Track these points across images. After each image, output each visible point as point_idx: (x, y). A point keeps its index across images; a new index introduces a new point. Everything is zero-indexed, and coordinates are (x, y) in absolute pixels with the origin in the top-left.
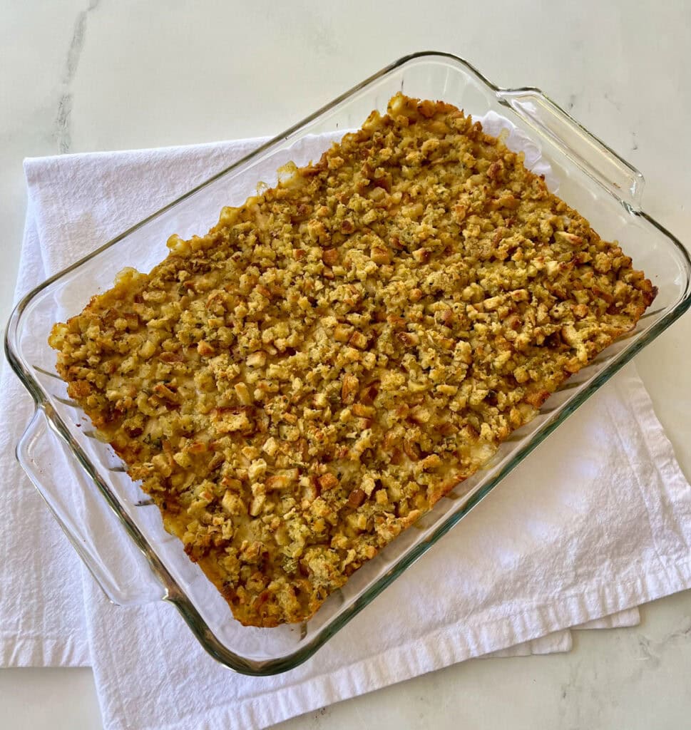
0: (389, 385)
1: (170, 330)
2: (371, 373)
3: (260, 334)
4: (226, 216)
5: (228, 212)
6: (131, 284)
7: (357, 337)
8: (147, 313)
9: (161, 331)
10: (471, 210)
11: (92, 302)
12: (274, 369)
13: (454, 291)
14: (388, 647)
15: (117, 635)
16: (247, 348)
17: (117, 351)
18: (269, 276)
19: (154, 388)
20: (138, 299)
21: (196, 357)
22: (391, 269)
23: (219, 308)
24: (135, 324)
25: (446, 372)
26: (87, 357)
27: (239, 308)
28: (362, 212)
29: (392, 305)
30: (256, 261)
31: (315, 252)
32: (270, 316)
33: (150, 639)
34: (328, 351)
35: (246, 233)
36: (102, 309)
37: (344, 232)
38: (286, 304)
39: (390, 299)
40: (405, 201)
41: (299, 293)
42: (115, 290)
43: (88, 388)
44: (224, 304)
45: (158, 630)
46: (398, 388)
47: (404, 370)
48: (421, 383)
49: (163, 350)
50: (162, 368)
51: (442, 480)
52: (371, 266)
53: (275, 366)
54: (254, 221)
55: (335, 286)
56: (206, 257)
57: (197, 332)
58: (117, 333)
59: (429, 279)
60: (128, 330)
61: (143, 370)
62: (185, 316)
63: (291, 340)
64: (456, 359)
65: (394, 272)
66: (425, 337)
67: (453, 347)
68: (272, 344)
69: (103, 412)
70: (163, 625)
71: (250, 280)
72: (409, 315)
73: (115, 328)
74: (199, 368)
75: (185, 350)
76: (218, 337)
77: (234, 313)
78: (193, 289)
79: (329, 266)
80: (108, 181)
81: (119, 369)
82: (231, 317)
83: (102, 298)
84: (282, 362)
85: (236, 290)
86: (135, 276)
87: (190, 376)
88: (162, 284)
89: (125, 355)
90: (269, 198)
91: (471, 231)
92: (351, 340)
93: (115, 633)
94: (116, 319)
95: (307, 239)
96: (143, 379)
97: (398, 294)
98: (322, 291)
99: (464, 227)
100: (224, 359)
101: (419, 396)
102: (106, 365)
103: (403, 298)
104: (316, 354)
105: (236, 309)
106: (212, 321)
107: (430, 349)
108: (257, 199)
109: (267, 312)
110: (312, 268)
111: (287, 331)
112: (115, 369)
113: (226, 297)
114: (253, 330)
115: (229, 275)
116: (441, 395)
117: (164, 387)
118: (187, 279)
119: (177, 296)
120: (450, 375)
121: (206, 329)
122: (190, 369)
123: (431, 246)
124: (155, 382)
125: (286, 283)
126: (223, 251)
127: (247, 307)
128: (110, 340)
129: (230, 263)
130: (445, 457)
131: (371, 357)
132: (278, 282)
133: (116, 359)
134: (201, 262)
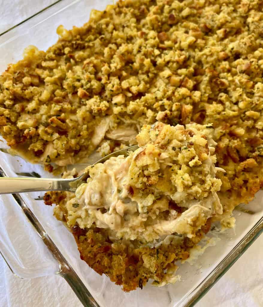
0: (213, 112)
1: (59, 84)
2: (198, 105)
3: (120, 84)
4: (93, 16)
5: (95, 13)
6: (34, 58)
7: (187, 81)
8: (44, 74)
9: (54, 85)
10: (251, 7)
11: (9, 68)
12: (133, 104)
13: (247, 53)
14: (225, 300)
15: (27, 292)
16: (112, 91)
17: (24, 97)
18: (123, 48)
19: (49, 121)
20: (39, 66)
21: (77, 100)
22: (204, 42)
23: (91, 69)
24: (36, 81)
25: (252, 103)
26: (4, 101)
27: (105, 68)
28: (181, 10)
29: (207, 63)
30: (113, 41)
31: (152, 34)
32: (126, 72)
33: (50, 294)
34: (168, 91)
35: (107, 25)
36: (15, 73)
37: (170, 22)
38: (136, 65)
39: (206, 58)
40: (207, 4)
41: (144, 57)
42: (23, 61)
43: (5, 121)
44: (95, 66)
45: (56, 289)
46: (219, 113)
47: (221, 102)
48: (234, 111)
49: (55, 96)
50: (54, 107)
51: (257, 177)
52: (191, 39)
53: (134, 103)
54: (112, 19)
55: (167, 53)
56: (82, 39)
57: (77, 84)
58: (24, 86)
59: (231, 46)
60: (32, 85)
61: (42, 109)
62: (69, 74)
63: (141, 87)
64: (256, 95)
65: (206, 44)
66: (233, 81)
67: (253, 87)
68: (128, 90)
69: (15, 137)
70: (59, 284)
71: (111, 52)
72: (219, 68)
73: (23, 83)
74: (79, 107)
75: (70, 95)
76: (91, 86)
77: (102, 72)
78: (74, 59)
79: (162, 42)
80: (22, 6)
81: (26, 109)
82: (100, 74)
83: (15, 66)
84: (138, 100)
85: (102, 58)
86: (37, 53)
87: (74, 112)
88: (54, 56)
89: (29, 100)
90: (120, 5)
91: (253, 18)
92: (183, 84)
93: (25, 291)
94: (23, 77)
95: (146, 26)
96: (42, 115)
97: (212, 55)
98: (160, 56)
99: (247, 17)
100: (97, 99)
101: (234, 119)
102: (18, 106)
103: (215, 57)
104: (159, 94)
105: (103, 69)
106: (87, 76)
107: (238, 89)
108: (112, 6)
109: (123, 70)
110: (152, 42)
111: (138, 82)
112: (23, 110)
113: (95, 61)
114: (115, 81)
115: (97, 50)
116: (249, 118)
117: (56, 119)
118: (69, 52)
119: (64, 64)
120: (254, 105)
121: (83, 82)
122: (74, 107)
123: (228, 27)
124: (50, 117)
125: (135, 52)
126: (93, 35)
127: (110, 67)
128: (19, 89)
129: (98, 42)
130: (258, 160)
131: (197, 94)
132: (129, 52)
133: (25, 103)
134: (78, 42)
